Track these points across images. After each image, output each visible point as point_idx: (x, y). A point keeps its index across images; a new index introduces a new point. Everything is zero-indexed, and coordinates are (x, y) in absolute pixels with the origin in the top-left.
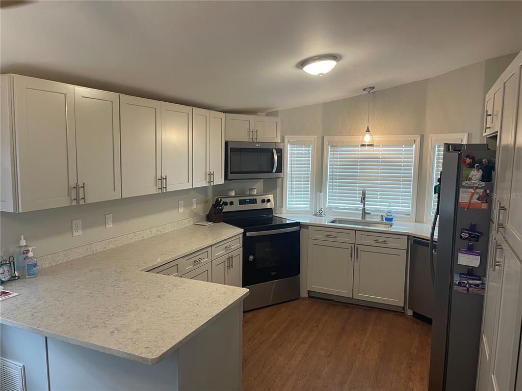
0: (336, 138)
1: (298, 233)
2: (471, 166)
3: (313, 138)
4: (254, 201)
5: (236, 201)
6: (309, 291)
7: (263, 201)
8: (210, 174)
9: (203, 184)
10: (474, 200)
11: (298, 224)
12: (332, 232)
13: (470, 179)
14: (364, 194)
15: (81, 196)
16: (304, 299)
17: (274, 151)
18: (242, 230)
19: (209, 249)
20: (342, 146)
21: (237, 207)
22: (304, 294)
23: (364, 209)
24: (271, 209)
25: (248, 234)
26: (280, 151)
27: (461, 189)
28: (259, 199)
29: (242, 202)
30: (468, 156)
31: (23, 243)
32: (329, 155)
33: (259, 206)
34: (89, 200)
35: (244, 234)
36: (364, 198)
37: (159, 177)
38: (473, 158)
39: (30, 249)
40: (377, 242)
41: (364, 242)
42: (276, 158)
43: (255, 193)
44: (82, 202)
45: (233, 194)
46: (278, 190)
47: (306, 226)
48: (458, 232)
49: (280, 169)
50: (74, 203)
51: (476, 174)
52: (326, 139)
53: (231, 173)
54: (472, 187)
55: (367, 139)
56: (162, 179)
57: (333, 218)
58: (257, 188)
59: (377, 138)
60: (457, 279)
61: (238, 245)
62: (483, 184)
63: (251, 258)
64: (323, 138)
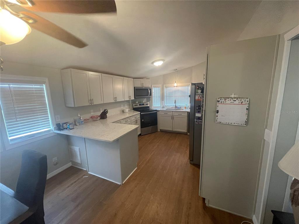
0: (167, 85)
1: (156, 113)
2: (198, 89)
3: (160, 85)
4: (143, 104)
5: (138, 104)
6: (160, 130)
7: (146, 104)
8: (130, 97)
9: (128, 99)
10: (199, 98)
11: (156, 110)
12: (166, 112)
13: (198, 93)
14: (175, 101)
15: (92, 102)
16: (159, 132)
17: (149, 89)
18: (140, 112)
19: (130, 118)
20: (169, 87)
21: (138, 106)
22: (159, 130)
23: (176, 105)
24: (149, 107)
25: (141, 113)
26: (150, 89)
27: (196, 96)
28: (145, 104)
29: (140, 105)
30: (197, 86)
31: (79, 115)
32: (165, 90)
33: (145, 106)
34: (95, 104)
35: (140, 113)
36: (175, 102)
37: (114, 97)
38: (198, 87)
39: (81, 117)
40: (179, 114)
41: (175, 114)
42: (149, 91)
43: (144, 102)
44: (92, 104)
45: (137, 102)
46: (151, 101)
47: (159, 111)
48: (195, 108)
49: (151, 95)
50: (90, 104)
51: (200, 91)
52: (164, 85)
53: (136, 96)
54: (199, 95)
55: (175, 85)
56: (115, 98)
57: (167, 108)
58: (144, 101)
59: (179, 84)
60: (195, 120)
61: (139, 116)
62: (201, 94)
63: (143, 120)
64: (163, 85)
